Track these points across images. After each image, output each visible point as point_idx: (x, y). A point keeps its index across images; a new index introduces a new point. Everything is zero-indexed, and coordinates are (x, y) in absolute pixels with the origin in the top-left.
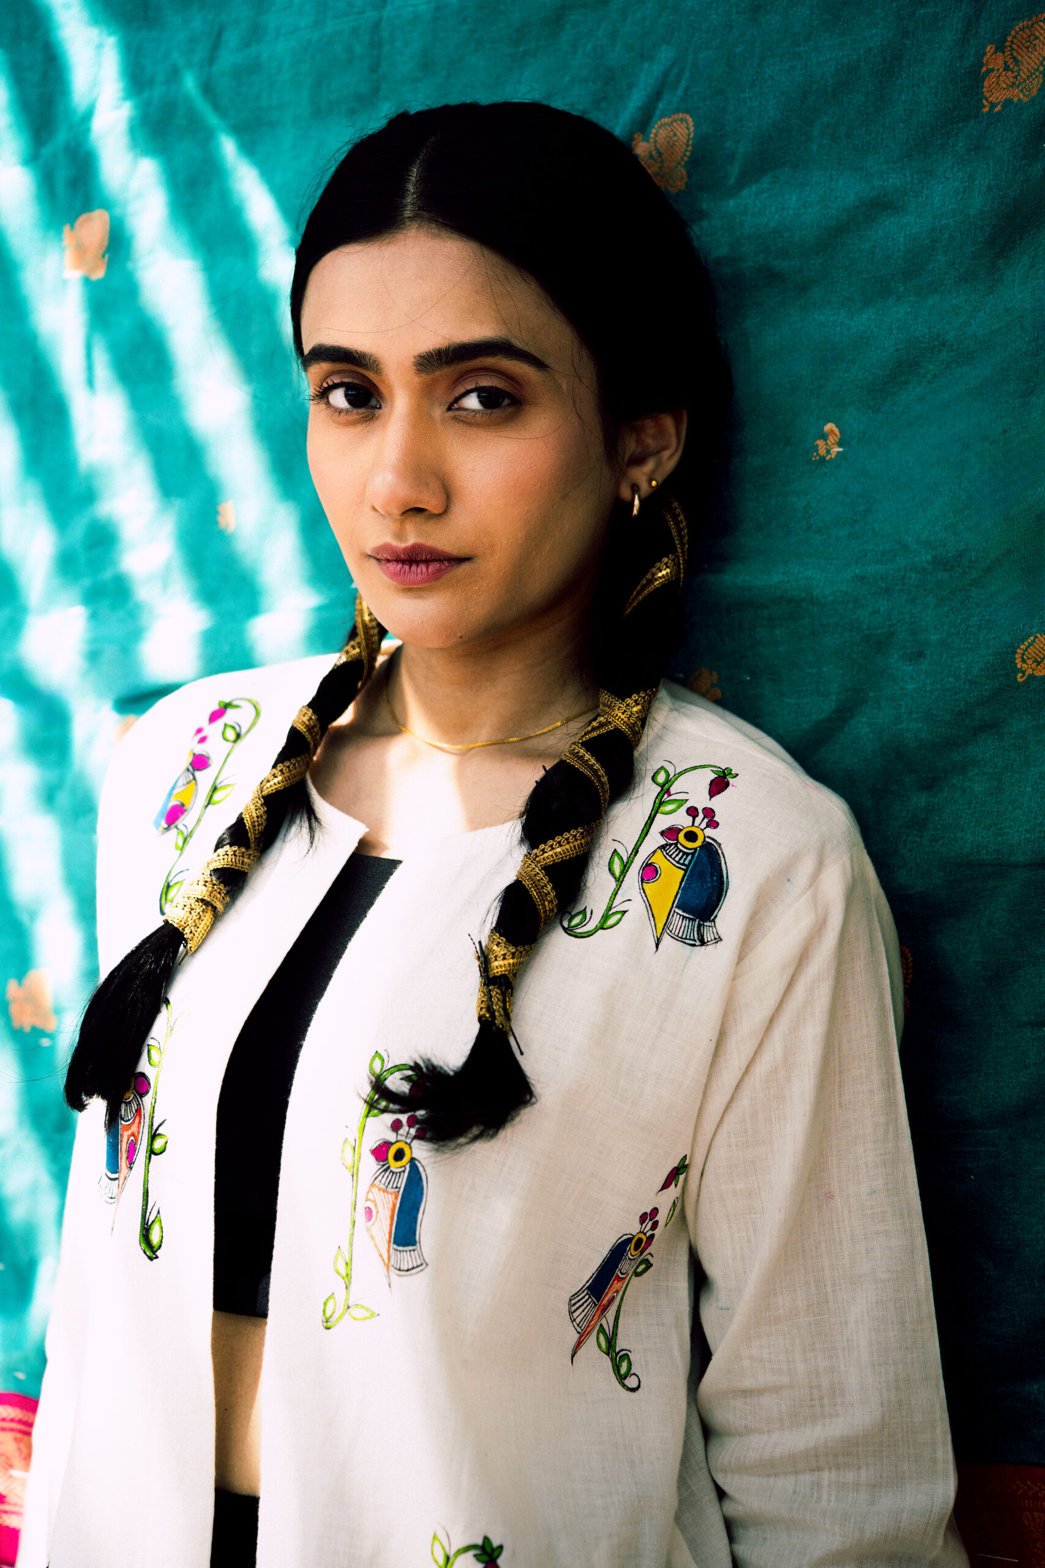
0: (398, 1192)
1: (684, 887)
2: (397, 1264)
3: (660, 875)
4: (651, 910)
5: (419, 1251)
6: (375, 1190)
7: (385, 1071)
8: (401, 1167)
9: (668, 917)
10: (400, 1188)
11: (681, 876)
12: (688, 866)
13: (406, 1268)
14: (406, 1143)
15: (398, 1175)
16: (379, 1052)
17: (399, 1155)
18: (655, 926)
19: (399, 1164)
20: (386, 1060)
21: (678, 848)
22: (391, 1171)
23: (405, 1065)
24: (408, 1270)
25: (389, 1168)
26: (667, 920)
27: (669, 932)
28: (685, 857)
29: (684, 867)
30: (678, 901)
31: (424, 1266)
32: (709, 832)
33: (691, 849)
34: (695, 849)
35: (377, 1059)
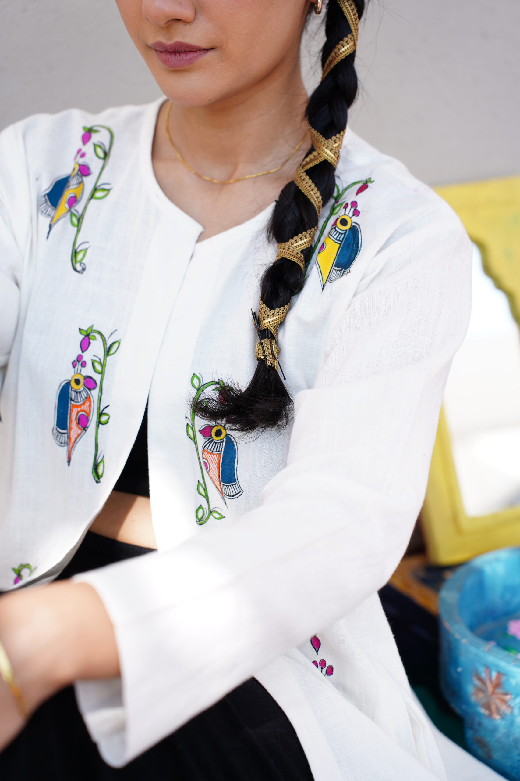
0: (221, 453)
1: (339, 254)
2: (226, 493)
3: (325, 247)
4: (320, 269)
5: (238, 484)
6: (206, 453)
7: (202, 386)
8: (221, 440)
9: (330, 272)
10: (221, 451)
11: (338, 248)
12: (341, 241)
13: (232, 495)
14: (221, 426)
15: (219, 444)
16: (196, 374)
17: (218, 433)
18: (322, 278)
19: (219, 438)
20: (201, 379)
21: (336, 230)
22: (214, 442)
23: (213, 381)
24: (233, 496)
25: (213, 440)
26: (329, 274)
27: (329, 280)
28: (340, 236)
29: (339, 242)
30: (336, 262)
31: (242, 492)
32: (354, 219)
33: (344, 231)
34: (346, 231)
35: (195, 378)
